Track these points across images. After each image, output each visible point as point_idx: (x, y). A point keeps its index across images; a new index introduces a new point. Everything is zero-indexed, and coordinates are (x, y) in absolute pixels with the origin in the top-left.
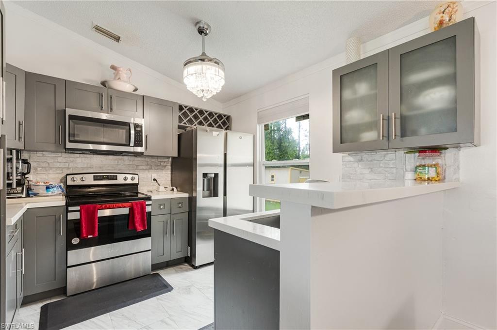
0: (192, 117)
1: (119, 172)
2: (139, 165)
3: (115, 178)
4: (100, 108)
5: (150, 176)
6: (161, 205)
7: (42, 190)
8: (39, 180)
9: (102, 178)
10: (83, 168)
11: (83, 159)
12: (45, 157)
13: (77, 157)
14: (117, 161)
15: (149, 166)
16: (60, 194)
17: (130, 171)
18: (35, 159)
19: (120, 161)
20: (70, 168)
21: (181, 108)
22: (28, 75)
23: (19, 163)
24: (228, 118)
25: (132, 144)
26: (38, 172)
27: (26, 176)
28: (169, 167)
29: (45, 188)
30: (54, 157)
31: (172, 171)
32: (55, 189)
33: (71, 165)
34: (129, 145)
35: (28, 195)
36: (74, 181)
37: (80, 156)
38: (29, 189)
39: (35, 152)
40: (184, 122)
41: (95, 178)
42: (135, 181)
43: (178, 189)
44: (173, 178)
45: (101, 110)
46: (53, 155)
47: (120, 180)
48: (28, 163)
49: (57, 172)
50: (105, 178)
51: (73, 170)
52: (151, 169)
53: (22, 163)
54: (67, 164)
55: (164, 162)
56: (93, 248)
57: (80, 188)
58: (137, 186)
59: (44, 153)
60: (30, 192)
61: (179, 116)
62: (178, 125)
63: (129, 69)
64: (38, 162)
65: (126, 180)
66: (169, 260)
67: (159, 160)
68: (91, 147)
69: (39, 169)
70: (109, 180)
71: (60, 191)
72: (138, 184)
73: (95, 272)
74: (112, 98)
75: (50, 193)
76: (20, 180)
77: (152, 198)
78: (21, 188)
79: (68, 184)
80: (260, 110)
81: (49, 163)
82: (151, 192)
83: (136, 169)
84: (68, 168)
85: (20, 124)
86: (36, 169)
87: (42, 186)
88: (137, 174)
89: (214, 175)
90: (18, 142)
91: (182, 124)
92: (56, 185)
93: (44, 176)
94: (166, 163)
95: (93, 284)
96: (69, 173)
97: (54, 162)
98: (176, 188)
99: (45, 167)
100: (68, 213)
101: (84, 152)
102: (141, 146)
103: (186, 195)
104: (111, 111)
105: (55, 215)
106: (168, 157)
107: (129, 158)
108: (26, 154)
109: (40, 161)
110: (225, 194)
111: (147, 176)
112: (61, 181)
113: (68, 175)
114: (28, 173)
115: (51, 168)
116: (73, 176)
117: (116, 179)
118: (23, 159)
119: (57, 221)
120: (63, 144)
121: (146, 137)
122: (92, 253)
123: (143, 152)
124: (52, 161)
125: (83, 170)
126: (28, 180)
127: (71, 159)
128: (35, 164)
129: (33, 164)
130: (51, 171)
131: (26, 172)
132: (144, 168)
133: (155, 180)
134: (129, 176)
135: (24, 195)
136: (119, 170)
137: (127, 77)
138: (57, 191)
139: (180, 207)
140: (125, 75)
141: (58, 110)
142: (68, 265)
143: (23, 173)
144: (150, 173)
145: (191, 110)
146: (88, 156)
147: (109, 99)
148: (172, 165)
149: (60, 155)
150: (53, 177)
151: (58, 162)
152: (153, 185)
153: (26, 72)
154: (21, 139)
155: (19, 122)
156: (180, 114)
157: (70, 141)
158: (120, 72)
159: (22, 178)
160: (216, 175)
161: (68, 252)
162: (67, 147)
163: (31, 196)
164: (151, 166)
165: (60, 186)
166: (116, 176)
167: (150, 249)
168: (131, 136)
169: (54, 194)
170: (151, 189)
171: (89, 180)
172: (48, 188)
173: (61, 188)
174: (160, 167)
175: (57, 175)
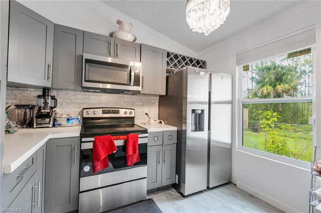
0: (177, 62)
1: (121, 107)
2: (135, 102)
3: (117, 112)
4: (109, 53)
5: (142, 111)
6: (155, 137)
7: (63, 121)
8: (64, 112)
9: (108, 112)
10: (95, 104)
11: (95, 96)
12: (69, 95)
13: (91, 95)
14: (119, 99)
15: (142, 103)
16: (78, 124)
17: (128, 107)
18: (61, 96)
19: (121, 99)
20: (86, 103)
21: (168, 55)
22: (57, 27)
23: (49, 99)
24: (204, 63)
25: (132, 84)
26: (64, 107)
27: (54, 110)
28: (157, 104)
29: (66, 120)
30: (75, 94)
31: (159, 107)
32: (74, 121)
33: (87, 101)
34: (130, 85)
35: (54, 126)
36: (88, 114)
37: (93, 94)
38: (55, 120)
39: (62, 91)
40: (170, 66)
41: (104, 112)
42: (132, 115)
43: (166, 122)
44: (160, 113)
45: (110, 55)
46: (74, 93)
47: (122, 114)
48: (55, 99)
49: (77, 106)
50: (111, 112)
51: (88, 105)
52: (144, 105)
53: (51, 99)
54: (84, 100)
55: (154, 99)
56: (100, 175)
57: (92, 120)
58: (134, 119)
59: (68, 91)
60: (55, 123)
61: (167, 61)
62: (167, 69)
63: (131, 23)
64: (63, 98)
65: (126, 114)
66: (161, 186)
67: (150, 98)
68: (101, 86)
69: (64, 104)
70: (113, 114)
71: (78, 123)
72: (134, 117)
73: (101, 198)
74: (117, 46)
75: (70, 124)
76: (49, 113)
77: (148, 131)
78: (49, 120)
79: (84, 117)
80: (239, 53)
81: (71, 100)
82: (145, 124)
83: (133, 105)
84: (85, 104)
85: (49, 67)
86: (61, 104)
87: (64, 118)
88: (134, 109)
89: (201, 111)
90: (47, 81)
91: (169, 68)
92: (75, 117)
93: (67, 110)
94: (155, 100)
95: (100, 208)
96: (85, 107)
97: (74, 99)
98: (164, 121)
99: (68, 103)
100: (82, 144)
101: (96, 90)
102: (139, 86)
103: (175, 129)
104: (117, 57)
105: (71, 145)
106: (156, 95)
107: (128, 96)
108: (55, 92)
109: (65, 98)
110: (209, 129)
111: (141, 111)
112: (79, 115)
113: (84, 109)
114: (55, 107)
115: (72, 103)
116: (87, 110)
117: (119, 113)
118: (52, 96)
119: (72, 150)
120: (80, 83)
121: (143, 78)
122: (100, 180)
123: (140, 91)
124: (74, 98)
125: (95, 105)
126: (55, 113)
127: (87, 96)
128: (61, 100)
129: (59, 100)
130: (72, 106)
131: (53, 106)
132: (139, 105)
133: (146, 114)
134: (128, 111)
135: (51, 126)
136: (120, 106)
137: (129, 30)
138: (75, 122)
139: (170, 139)
140: (128, 28)
141: (78, 56)
142: (80, 191)
143: (51, 107)
144: (143, 108)
145: (176, 56)
146: (98, 94)
147: (116, 46)
148: (159, 103)
149: (79, 93)
150: (73, 111)
151: (77, 99)
152: (145, 118)
153: (54, 24)
154: (49, 79)
155: (49, 65)
156: (168, 59)
157: (86, 81)
158: (124, 25)
159: (51, 111)
160: (203, 111)
161: (81, 178)
162: (83, 86)
163: (56, 126)
164: (144, 102)
165: (78, 119)
166: (119, 110)
167: (146, 176)
168: (132, 77)
169: (73, 125)
170: (143, 121)
171: (99, 114)
172: (68, 120)
173: (78, 120)
174: (150, 104)
175: (77, 109)
